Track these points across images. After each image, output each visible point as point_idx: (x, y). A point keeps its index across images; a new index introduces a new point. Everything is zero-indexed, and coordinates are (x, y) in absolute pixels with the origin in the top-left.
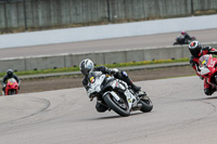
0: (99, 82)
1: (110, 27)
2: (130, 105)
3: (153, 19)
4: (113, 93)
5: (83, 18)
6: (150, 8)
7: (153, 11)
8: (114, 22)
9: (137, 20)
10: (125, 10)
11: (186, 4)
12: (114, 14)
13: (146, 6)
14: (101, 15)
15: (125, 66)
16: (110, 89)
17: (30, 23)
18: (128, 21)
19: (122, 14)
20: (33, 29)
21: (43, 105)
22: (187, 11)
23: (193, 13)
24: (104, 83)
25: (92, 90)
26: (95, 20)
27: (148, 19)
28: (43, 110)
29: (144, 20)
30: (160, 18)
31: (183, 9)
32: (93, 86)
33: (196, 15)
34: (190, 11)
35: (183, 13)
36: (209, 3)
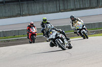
1: (21, 18)
2: (66, 45)
3: (41, 14)
5: (9, 14)
7: (41, 10)
8: (23, 16)
9: (34, 15)
10: (28, 10)
11: (57, 7)
12: (23, 12)
13: (38, 8)
14: (17, 12)
18: (30, 15)
19: (27, 12)
22: (57, 10)
26: (14, 15)
27: (39, 14)
29: (37, 14)
30: (45, 13)
31: (55, 9)
32: (51, 36)
33: (61, 12)
34: (58, 10)
35: (56, 11)
36: (68, 6)
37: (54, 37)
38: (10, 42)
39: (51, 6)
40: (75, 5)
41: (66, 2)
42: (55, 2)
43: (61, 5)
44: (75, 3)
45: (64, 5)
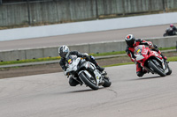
0: (76, 63)
1: (30, 29)
2: (98, 81)
3: (65, 22)
4: (86, 72)
5: (8, 21)
6: (63, 13)
7: (65, 16)
8: (33, 25)
9: (52, 23)
10: (43, 15)
11: (92, 10)
12: (33, 19)
13: (59, 12)
14: (23, 19)
15: (42, 60)
16: (84, 68)
18: (45, 24)
19: (40, 19)
22: (92, 15)
23: (98, 17)
24: (80, 64)
25: (69, 69)
26: (18, 23)
27: (61, 22)
29: (58, 23)
30: (71, 21)
31: (90, 14)
32: (70, 66)
34: (95, 16)
35: (90, 17)
36: (111, 9)
37: (76, 69)
39: (82, 9)
40: (123, 7)
41: (107, 3)
42: (89, 2)
43: (100, 7)
44: (123, 3)
45: (105, 6)
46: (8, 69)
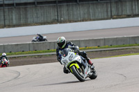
1: (59, 25)
3: (86, 20)
5: (41, 20)
6: (84, 14)
7: (86, 16)
8: (61, 22)
9: (76, 22)
10: (68, 15)
11: (107, 11)
12: (61, 18)
13: (82, 12)
14: (53, 18)
17: (7, 23)
18: (70, 22)
19: (66, 18)
20: (9, 26)
21: (16, 75)
22: (107, 15)
23: (112, 17)
26: (49, 21)
27: (83, 21)
28: (15, 78)
29: (80, 21)
30: (91, 20)
31: (105, 14)
33: (113, 19)
34: (110, 16)
35: (106, 17)
36: (122, 11)
38: (42, 59)
39: (100, 10)
40: (132, 10)
41: (119, 6)
42: (105, 5)
43: (113, 9)
44: (132, 6)
45: (117, 9)
46: (41, 56)
